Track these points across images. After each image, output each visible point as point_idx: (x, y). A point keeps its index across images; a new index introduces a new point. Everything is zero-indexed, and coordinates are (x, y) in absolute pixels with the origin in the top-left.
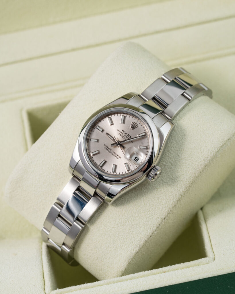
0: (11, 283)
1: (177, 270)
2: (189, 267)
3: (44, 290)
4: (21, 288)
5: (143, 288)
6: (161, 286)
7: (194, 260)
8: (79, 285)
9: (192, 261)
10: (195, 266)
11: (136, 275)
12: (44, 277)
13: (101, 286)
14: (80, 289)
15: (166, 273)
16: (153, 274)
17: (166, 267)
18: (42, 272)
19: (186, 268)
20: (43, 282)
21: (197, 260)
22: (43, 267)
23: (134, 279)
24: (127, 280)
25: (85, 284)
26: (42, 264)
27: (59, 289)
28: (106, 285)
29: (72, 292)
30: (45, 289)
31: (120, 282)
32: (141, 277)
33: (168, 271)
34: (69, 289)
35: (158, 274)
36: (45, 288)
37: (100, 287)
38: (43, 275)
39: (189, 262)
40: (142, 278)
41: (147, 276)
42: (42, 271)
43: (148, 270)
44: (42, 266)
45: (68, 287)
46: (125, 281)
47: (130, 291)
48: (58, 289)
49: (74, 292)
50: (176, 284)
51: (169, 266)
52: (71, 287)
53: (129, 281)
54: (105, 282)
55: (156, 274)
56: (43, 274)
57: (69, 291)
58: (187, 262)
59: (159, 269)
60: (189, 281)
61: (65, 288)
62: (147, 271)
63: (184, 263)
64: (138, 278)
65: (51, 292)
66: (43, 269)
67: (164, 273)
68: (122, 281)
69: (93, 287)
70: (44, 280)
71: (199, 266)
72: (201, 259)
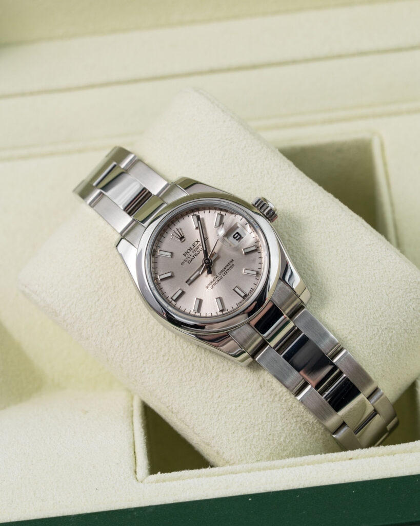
0: (76, 458)
1: (371, 457)
2: (394, 454)
3: (134, 473)
4: (94, 467)
5: (310, 482)
6: (343, 482)
7: (403, 443)
8: (197, 470)
9: (400, 444)
10: (404, 453)
11: (299, 459)
12: (135, 452)
13: (236, 473)
14: (199, 476)
15: (352, 460)
16: (329, 461)
17: (353, 450)
18: (132, 444)
19: (388, 455)
20: (134, 460)
21: (409, 442)
22: (134, 436)
23: (295, 466)
24: (283, 467)
25: (208, 468)
26: (133, 430)
27: (161, 473)
28: (245, 472)
29: (183, 479)
30: (136, 472)
31: (270, 469)
32: (308, 464)
33: (357, 458)
34: (179, 475)
35: (339, 461)
36: (136, 469)
37: (234, 475)
38: (134, 449)
39: (395, 444)
40: (309, 466)
41: (319, 462)
42: (132, 441)
43: (321, 454)
44: (132, 434)
45: (177, 470)
46: (279, 469)
47: (287, 486)
48: (159, 473)
49: (189, 479)
50: (369, 479)
51: (358, 449)
52: (183, 472)
53: (286, 469)
54: (243, 467)
55: (335, 461)
56: (133, 447)
57: (179, 478)
58: (391, 444)
59: (341, 453)
60: (392, 476)
61: (172, 473)
62: (319, 455)
63: (386, 446)
64: (301, 465)
65: (147, 476)
66: (134, 439)
67: (350, 461)
68: (274, 468)
69: (221, 475)
70: (135, 457)
71: (411, 452)
72: (416, 441)
